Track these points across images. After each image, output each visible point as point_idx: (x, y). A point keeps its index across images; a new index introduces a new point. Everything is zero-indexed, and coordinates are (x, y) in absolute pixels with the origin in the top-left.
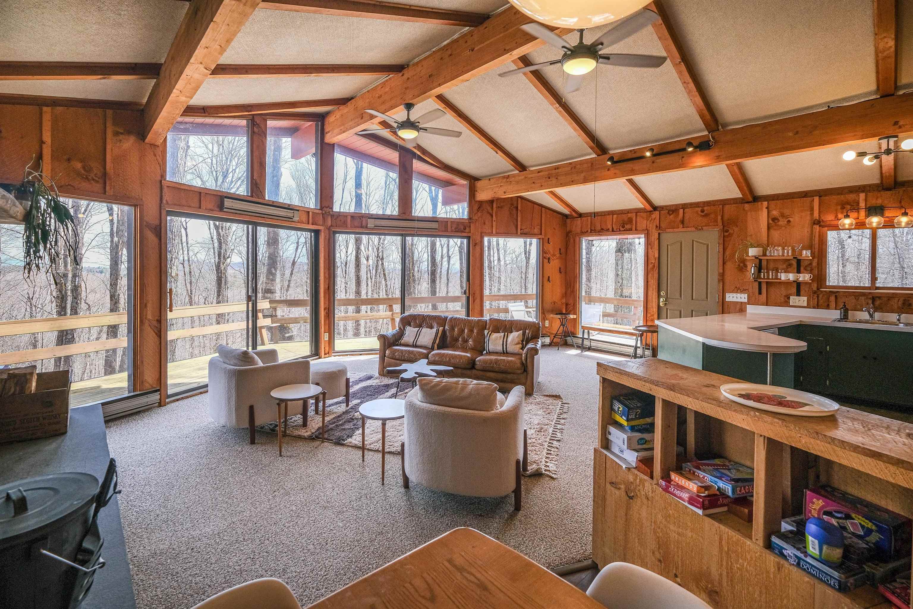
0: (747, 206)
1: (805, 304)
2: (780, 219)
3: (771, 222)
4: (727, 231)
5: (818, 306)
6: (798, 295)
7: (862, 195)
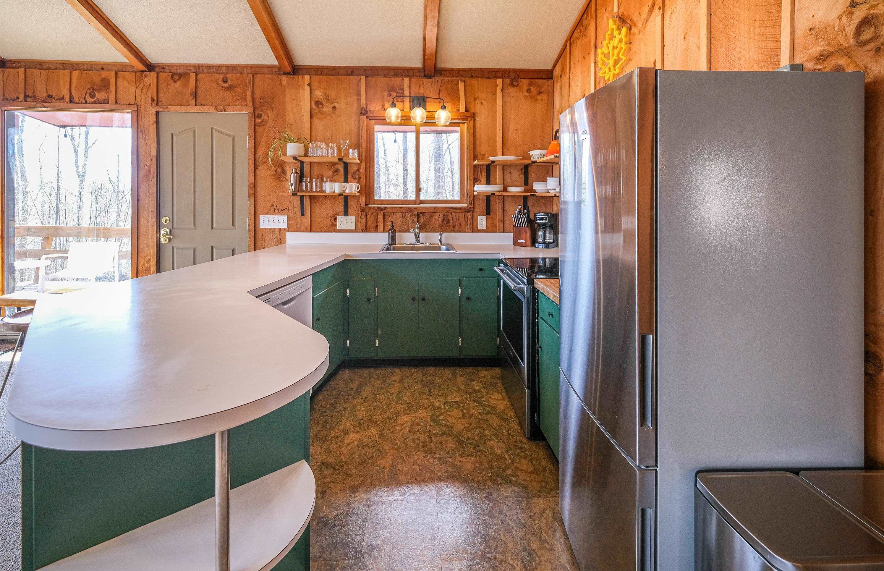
0: (284, 78)
1: (354, 228)
2: (325, 103)
3: (314, 106)
4: (260, 116)
5: (366, 229)
6: (346, 214)
7: (407, 80)
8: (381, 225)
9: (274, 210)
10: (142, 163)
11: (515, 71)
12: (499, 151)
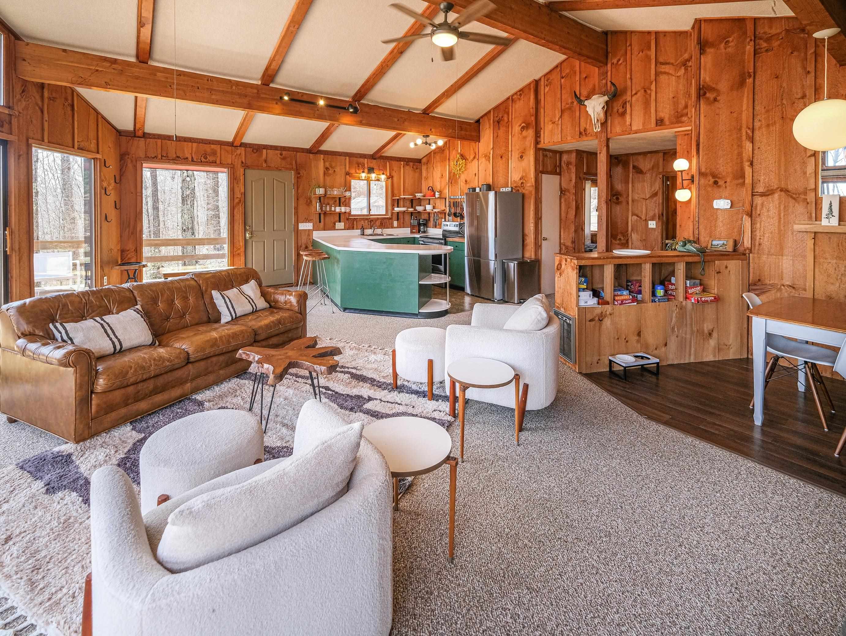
0: (311, 156)
1: (343, 228)
2: (330, 168)
3: (325, 170)
4: (299, 174)
5: (349, 229)
6: (340, 222)
7: (366, 160)
8: (355, 226)
9: (307, 220)
10: (235, 196)
11: (408, 159)
12: (402, 194)
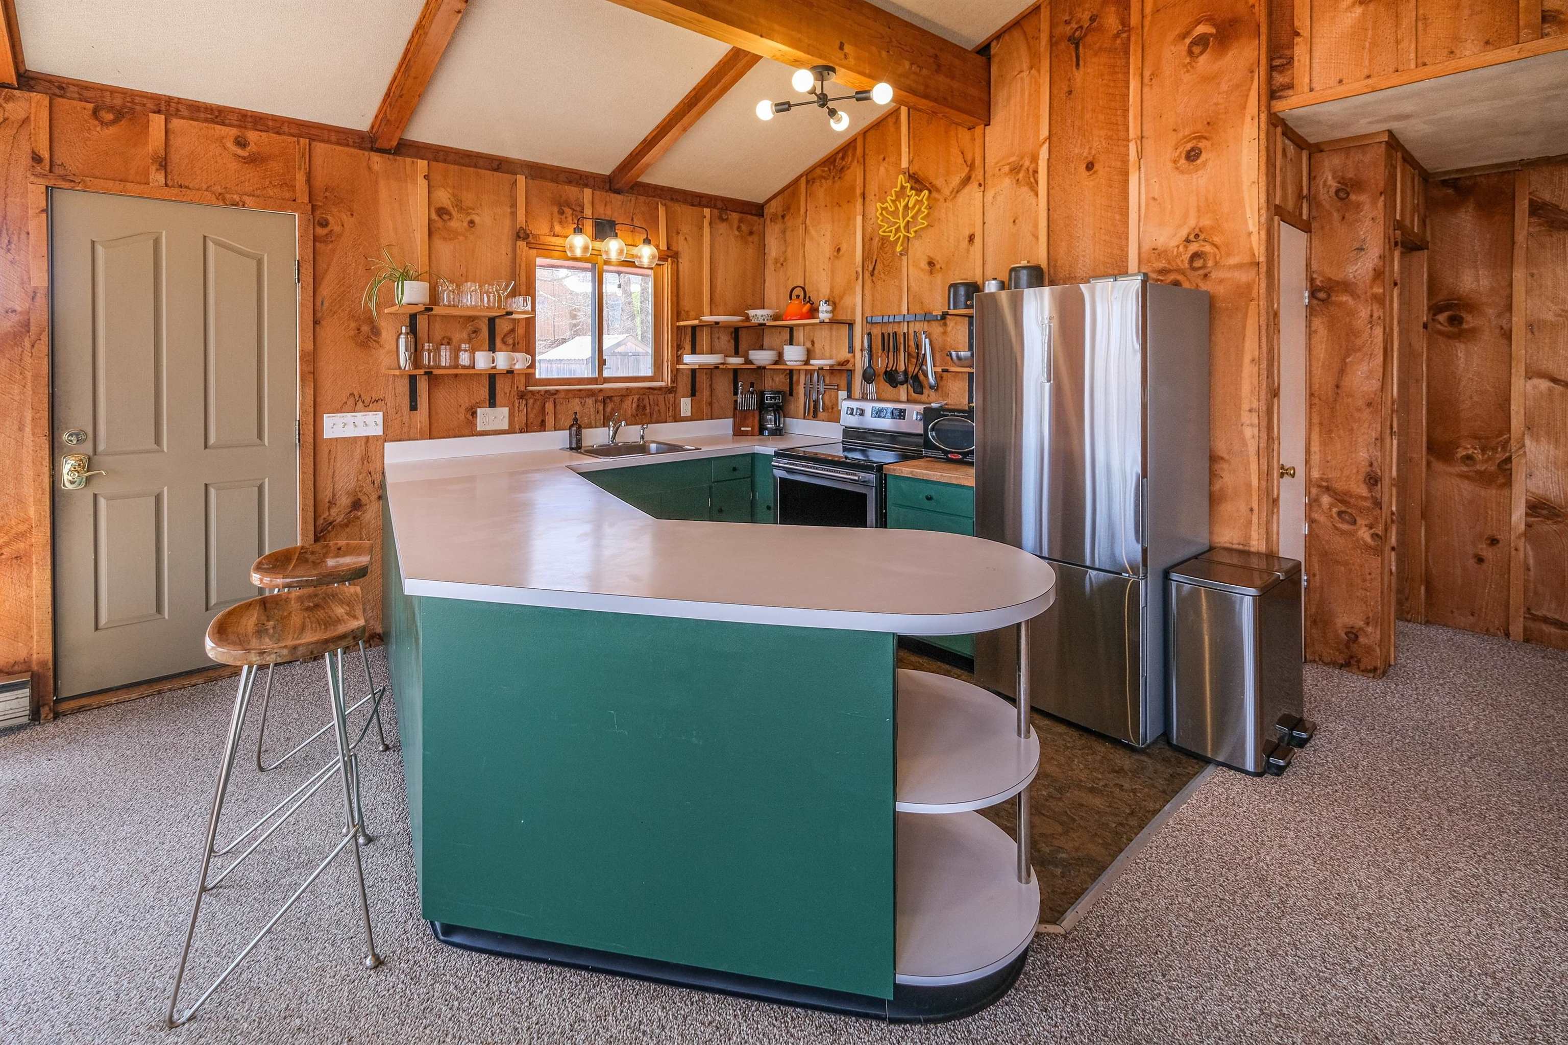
0: (377, 161)
1: (506, 426)
2: (454, 212)
3: (434, 216)
4: (324, 224)
5: (526, 428)
6: (492, 404)
7: (588, 192)
8: (550, 420)
9: (357, 402)
11: (723, 199)
12: (706, 309)
